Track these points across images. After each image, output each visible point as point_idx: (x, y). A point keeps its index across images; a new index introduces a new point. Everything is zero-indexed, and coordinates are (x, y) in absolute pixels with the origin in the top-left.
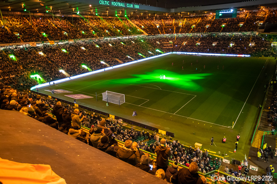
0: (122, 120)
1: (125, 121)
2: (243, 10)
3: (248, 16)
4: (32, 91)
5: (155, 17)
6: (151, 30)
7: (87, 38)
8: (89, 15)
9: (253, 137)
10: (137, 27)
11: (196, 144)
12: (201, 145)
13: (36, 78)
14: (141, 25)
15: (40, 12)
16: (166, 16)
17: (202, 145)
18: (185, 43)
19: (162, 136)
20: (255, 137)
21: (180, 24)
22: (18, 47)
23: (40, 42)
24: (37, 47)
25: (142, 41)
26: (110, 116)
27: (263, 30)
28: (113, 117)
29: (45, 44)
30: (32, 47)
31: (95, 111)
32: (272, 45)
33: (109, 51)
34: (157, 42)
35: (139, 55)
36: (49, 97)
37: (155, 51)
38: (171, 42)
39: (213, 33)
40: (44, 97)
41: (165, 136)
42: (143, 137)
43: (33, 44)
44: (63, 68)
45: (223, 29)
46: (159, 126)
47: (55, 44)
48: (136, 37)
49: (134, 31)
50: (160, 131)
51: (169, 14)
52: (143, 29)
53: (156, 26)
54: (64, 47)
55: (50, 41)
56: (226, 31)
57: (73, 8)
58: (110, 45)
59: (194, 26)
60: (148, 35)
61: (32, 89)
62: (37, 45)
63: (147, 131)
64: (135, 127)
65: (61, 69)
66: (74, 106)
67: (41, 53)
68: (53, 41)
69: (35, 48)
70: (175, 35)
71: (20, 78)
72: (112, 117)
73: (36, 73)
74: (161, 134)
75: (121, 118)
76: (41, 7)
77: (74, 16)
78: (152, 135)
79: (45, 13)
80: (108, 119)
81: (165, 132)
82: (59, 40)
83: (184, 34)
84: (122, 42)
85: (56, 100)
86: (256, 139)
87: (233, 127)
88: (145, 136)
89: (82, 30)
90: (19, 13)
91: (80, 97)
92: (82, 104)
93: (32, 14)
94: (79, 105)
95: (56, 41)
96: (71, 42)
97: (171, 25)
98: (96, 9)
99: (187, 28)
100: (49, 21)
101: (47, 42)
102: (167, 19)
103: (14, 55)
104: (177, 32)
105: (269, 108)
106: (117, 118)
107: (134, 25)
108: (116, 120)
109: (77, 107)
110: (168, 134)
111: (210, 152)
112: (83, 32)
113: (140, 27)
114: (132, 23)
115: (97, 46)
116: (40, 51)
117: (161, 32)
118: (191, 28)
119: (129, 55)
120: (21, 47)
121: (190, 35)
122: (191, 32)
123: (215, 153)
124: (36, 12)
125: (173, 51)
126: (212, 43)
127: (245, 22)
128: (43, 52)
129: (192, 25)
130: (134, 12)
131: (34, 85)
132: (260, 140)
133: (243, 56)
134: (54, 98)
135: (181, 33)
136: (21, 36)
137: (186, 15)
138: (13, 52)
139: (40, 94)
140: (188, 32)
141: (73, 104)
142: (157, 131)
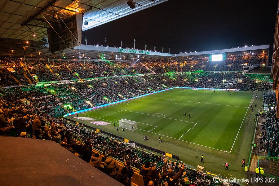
0: (135, 144)
1: (137, 144)
2: (230, 55)
3: (234, 59)
4: (64, 118)
5: (162, 60)
6: (159, 70)
7: (109, 76)
8: (111, 59)
9: (249, 161)
10: (147, 68)
11: (199, 166)
12: (202, 168)
13: (68, 107)
14: (151, 66)
15: (75, 58)
16: (170, 60)
17: (204, 168)
18: (186, 80)
19: (169, 159)
20: (251, 162)
21: (182, 65)
22: (57, 84)
23: (73, 80)
24: (71, 84)
25: (152, 79)
26: (125, 140)
27: (248, 71)
28: (128, 141)
29: (77, 81)
30: (67, 84)
31: (113, 136)
32: (257, 81)
33: (125, 87)
34: (164, 79)
35: (149, 89)
36: (77, 123)
37: (161, 85)
38: (174, 79)
39: (208, 72)
40: (73, 123)
41: (171, 159)
42: (152, 160)
43: (68, 82)
44: (89, 100)
45: (216, 69)
46: (166, 149)
47: (84, 81)
48: (147, 75)
49: (146, 71)
50: (167, 154)
51: (172, 58)
52: (152, 70)
53: (162, 67)
54: (91, 83)
55: (80, 79)
56: (219, 71)
57: (99, 55)
58: (126, 82)
59: (192, 66)
60: (156, 74)
61: (64, 116)
62: (71, 83)
63: (155, 154)
64: (145, 150)
65: (87, 100)
66: (96, 131)
67: (73, 88)
68: (83, 79)
69: (69, 84)
70: (178, 73)
71: (56, 107)
72: (126, 141)
73: (68, 104)
74: (168, 157)
75: (134, 142)
76: (76, 55)
77: (99, 60)
78: (160, 157)
79: (79, 58)
80: (123, 142)
81: (171, 155)
82: (87, 78)
83: (185, 73)
84: (136, 79)
85: (82, 125)
86: (252, 163)
87: (230, 152)
88: (154, 159)
89: (105, 71)
90: (60, 60)
91: (101, 123)
92: (103, 130)
93: (70, 60)
94: (100, 130)
95: (85, 79)
96: (97, 79)
97: (174, 66)
98: (117, 55)
99: (187, 68)
100: (81, 65)
101: (79, 80)
102: (171, 62)
103: (54, 90)
104: (179, 71)
105: (261, 135)
106: (130, 142)
107: (145, 66)
108: (129, 144)
109: (98, 132)
110: (174, 157)
111: (211, 174)
112: (106, 72)
113: (150, 68)
114: (144, 65)
115: (116, 83)
116: (73, 86)
117: (166, 71)
118: (190, 68)
119: (141, 90)
120: (60, 84)
121: (189, 73)
122: (190, 71)
123: (216, 175)
124: (73, 58)
125: (176, 86)
126: (207, 80)
127: (233, 63)
128: (75, 88)
129: (191, 66)
130: (145, 57)
131: (66, 113)
132: (255, 164)
133: (234, 90)
134: (81, 124)
135: (182, 72)
136: (60, 75)
137: (186, 59)
138: (54, 88)
139: (70, 120)
140: (188, 71)
141: (95, 129)
142: (165, 154)
